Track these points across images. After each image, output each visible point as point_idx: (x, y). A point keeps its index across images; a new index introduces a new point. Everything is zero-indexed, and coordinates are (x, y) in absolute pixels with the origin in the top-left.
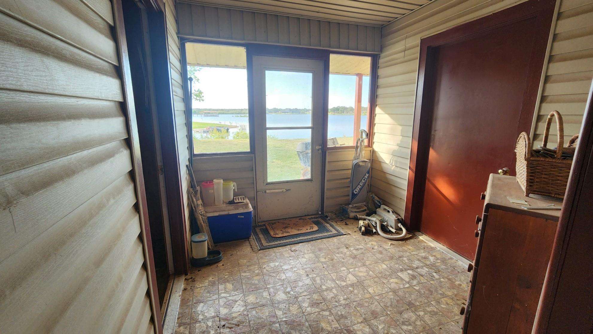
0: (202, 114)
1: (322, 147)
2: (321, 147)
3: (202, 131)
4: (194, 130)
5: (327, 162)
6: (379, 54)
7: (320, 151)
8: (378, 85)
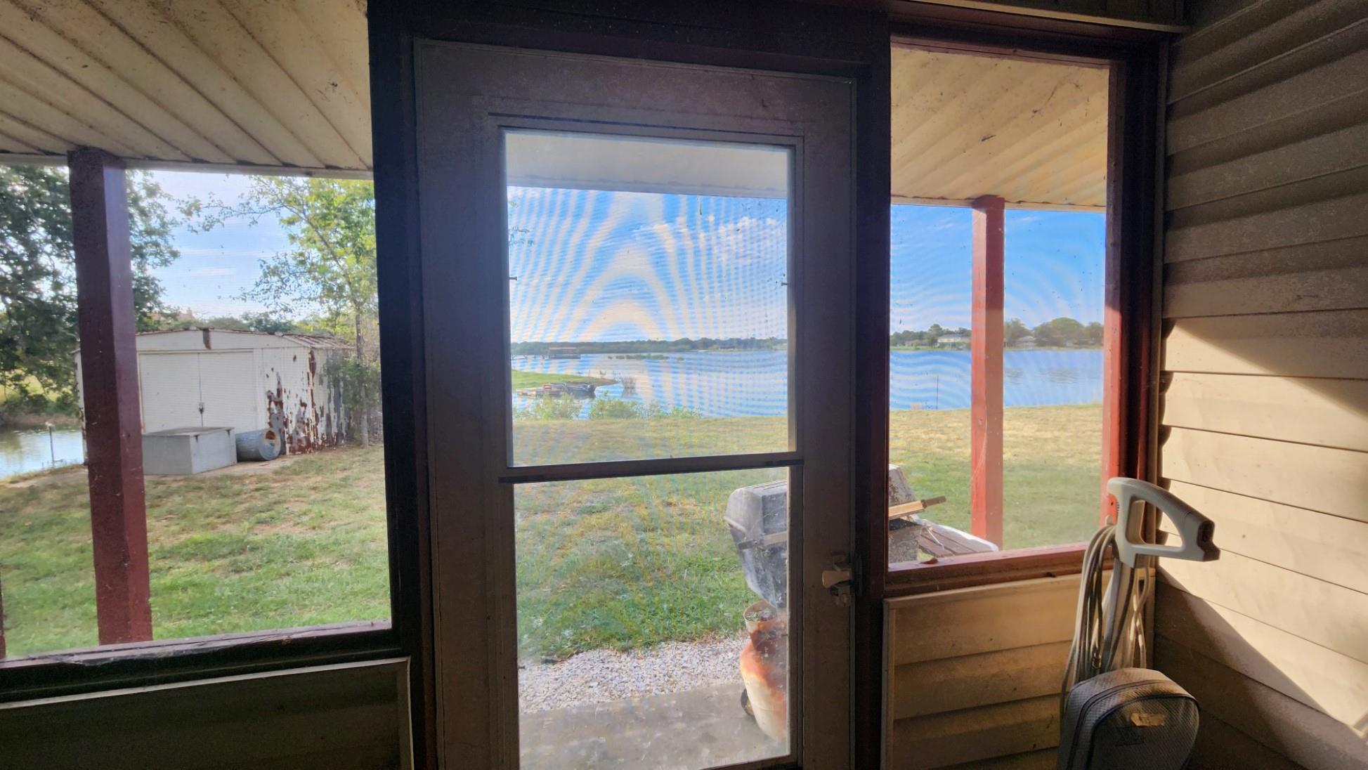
0: (546, 353)
1: (855, 573)
2: (847, 575)
3: (534, 393)
4: (517, 390)
5: (892, 671)
6: (1173, 37)
7: (845, 599)
8: (1170, 208)
